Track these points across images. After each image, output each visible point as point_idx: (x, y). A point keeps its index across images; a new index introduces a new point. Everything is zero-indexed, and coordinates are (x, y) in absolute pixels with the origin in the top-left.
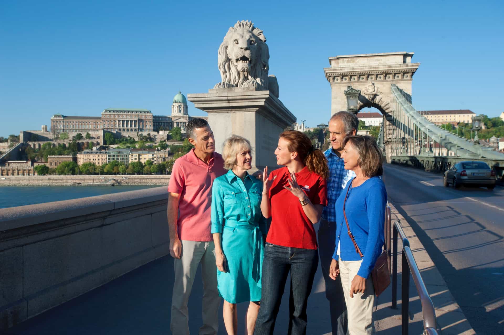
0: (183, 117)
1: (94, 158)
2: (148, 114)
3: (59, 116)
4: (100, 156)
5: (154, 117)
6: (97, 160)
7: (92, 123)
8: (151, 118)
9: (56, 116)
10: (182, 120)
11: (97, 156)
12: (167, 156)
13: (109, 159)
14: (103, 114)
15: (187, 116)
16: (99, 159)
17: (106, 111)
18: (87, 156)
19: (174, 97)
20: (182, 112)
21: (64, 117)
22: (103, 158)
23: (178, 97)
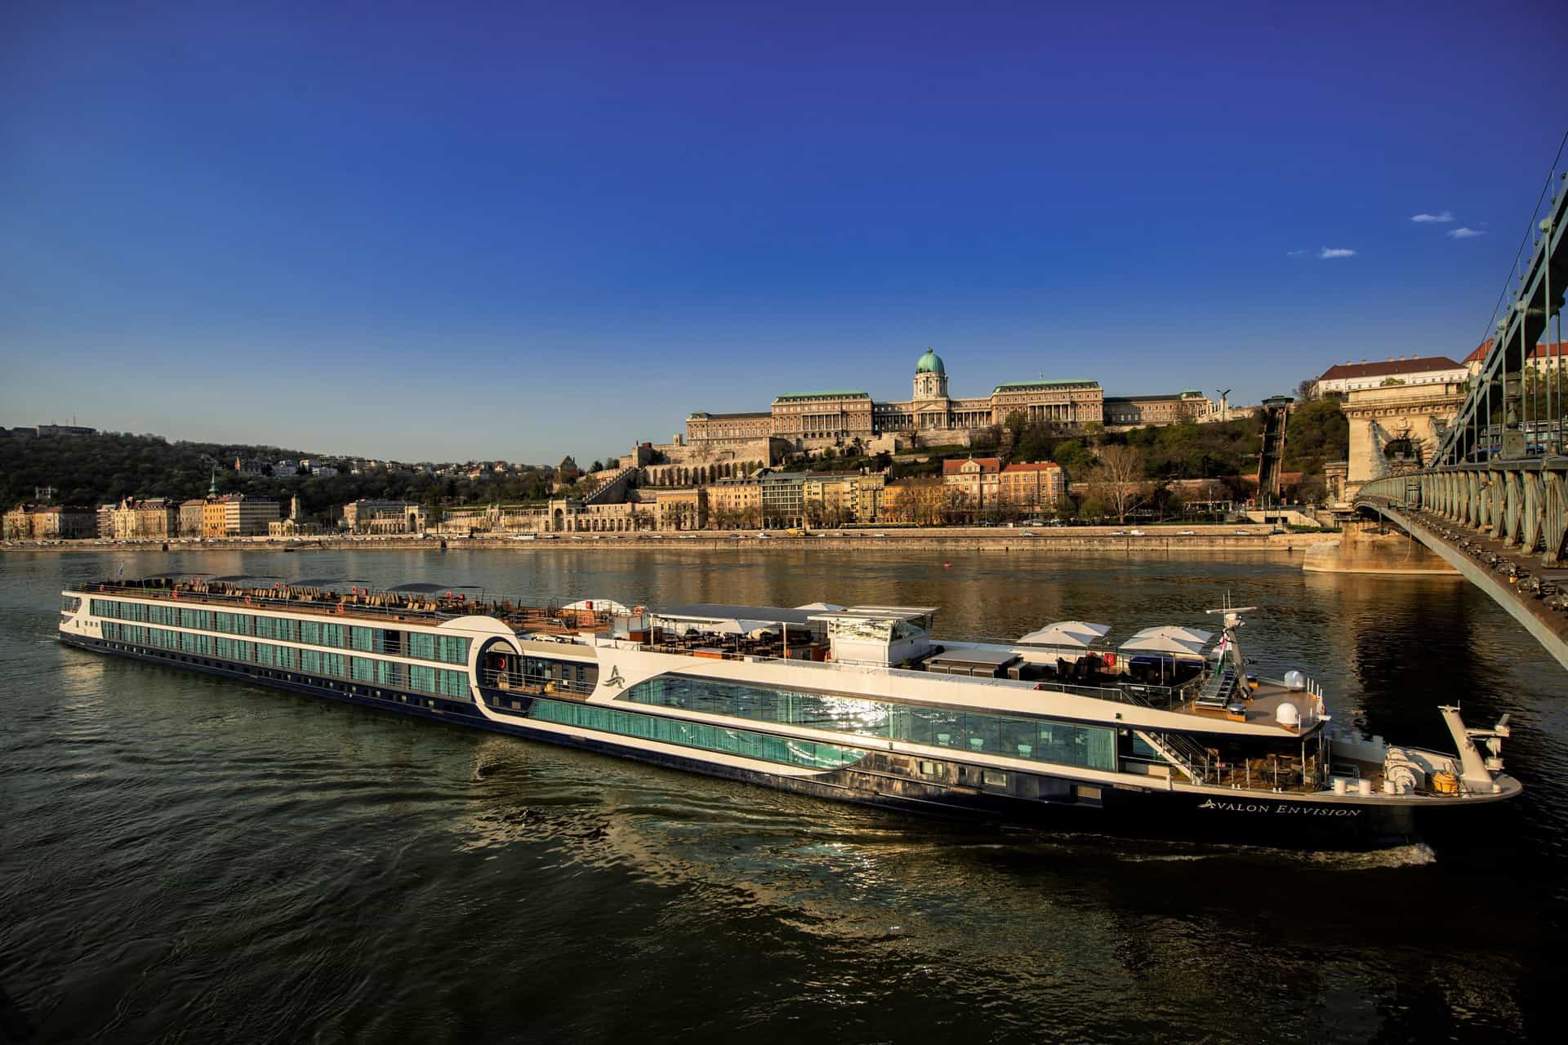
0: (936, 402)
1: (737, 494)
2: (862, 400)
3: (700, 416)
4: (749, 489)
5: (873, 406)
6: (742, 497)
7: (758, 425)
8: (868, 407)
9: (695, 416)
10: (932, 407)
11: (742, 489)
12: (882, 485)
13: (764, 494)
14: (774, 406)
15: (945, 399)
16: (746, 497)
17: (781, 399)
18: (723, 490)
19: (918, 360)
20: (935, 391)
21: (709, 416)
22: (754, 493)
23: (926, 361)
